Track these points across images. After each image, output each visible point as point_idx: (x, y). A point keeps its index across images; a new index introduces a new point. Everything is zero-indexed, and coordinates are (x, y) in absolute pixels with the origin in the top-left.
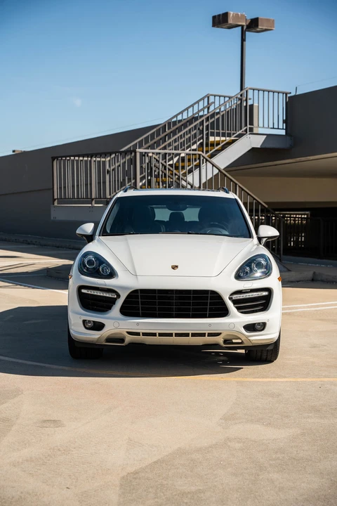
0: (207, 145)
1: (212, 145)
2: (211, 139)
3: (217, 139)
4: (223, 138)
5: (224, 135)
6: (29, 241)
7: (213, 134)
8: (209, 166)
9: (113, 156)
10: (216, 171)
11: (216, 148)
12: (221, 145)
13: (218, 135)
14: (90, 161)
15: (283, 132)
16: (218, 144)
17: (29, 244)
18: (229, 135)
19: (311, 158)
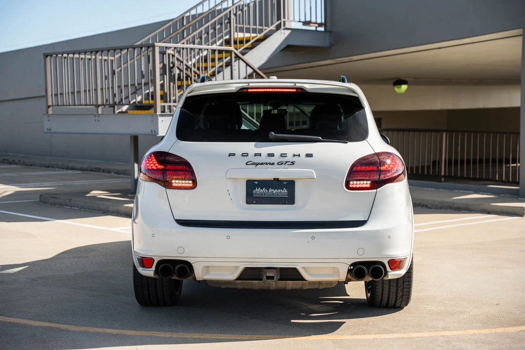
0: (235, 43)
1: (241, 42)
2: (241, 35)
3: (247, 35)
4: (255, 35)
5: (254, 31)
6: (11, 159)
7: (241, 30)
8: (243, 64)
9: (125, 51)
10: (250, 71)
11: (246, 45)
12: (252, 41)
13: (248, 31)
14: (95, 59)
15: (322, 29)
16: (247, 41)
17: (10, 163)
18: (261, 31)
19: (355, 58)
